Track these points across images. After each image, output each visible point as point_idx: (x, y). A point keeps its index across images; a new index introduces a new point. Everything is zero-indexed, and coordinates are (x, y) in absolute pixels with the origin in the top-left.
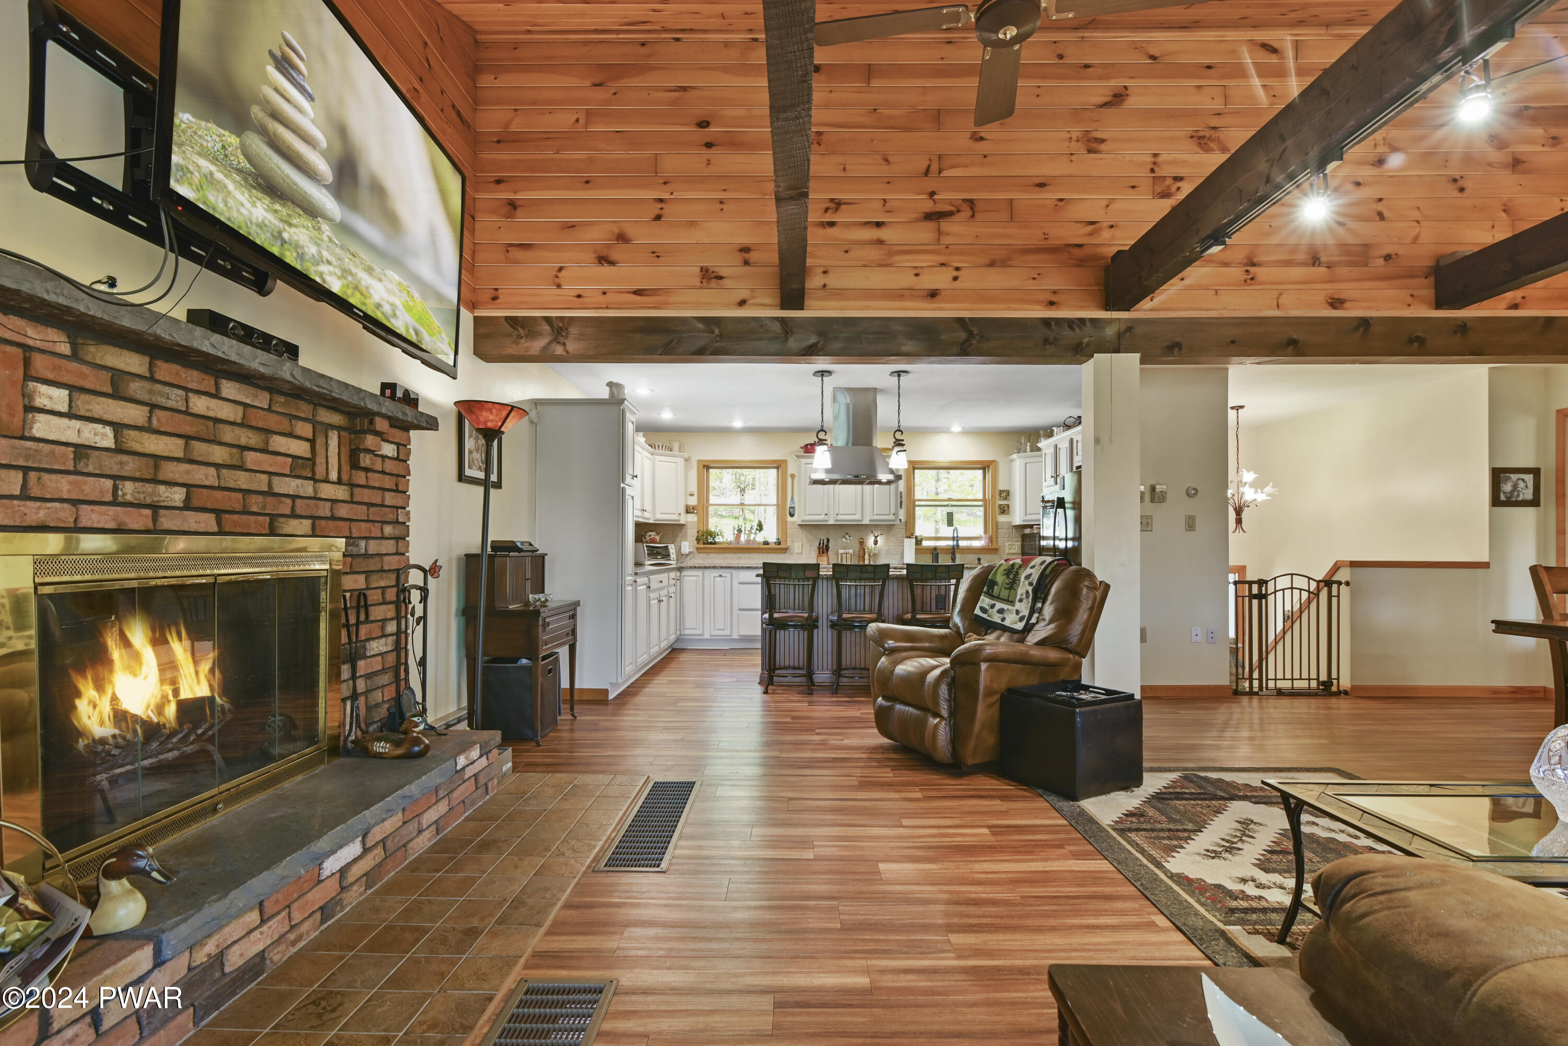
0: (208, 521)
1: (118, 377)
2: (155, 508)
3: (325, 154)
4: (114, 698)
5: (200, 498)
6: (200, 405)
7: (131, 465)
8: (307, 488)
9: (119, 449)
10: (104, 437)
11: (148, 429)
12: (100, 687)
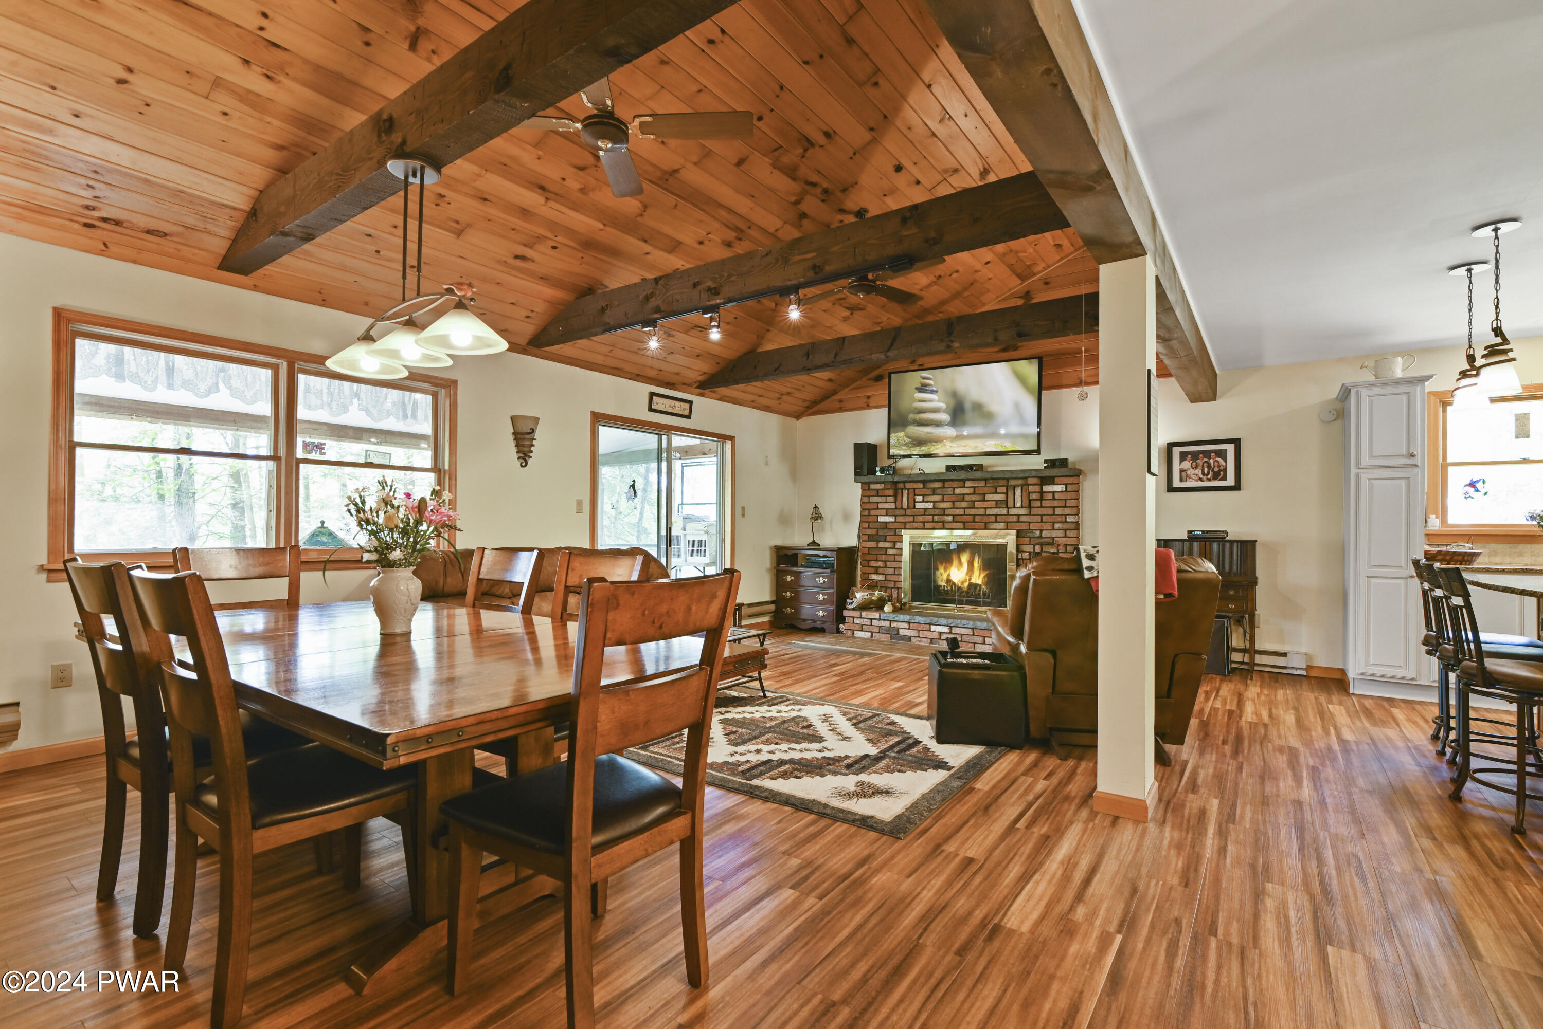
0: (961, 525)
1: (934, 489)
2: (944, 522)
3: (945, 411)
4: (949, 575)
5: (958, 518)
6: (957, 491)
7: (937, 512)
8: (1004, 511)
9: (934, 508)
10: (930, 505)
11: (943, 501)
12: (945, 569)
